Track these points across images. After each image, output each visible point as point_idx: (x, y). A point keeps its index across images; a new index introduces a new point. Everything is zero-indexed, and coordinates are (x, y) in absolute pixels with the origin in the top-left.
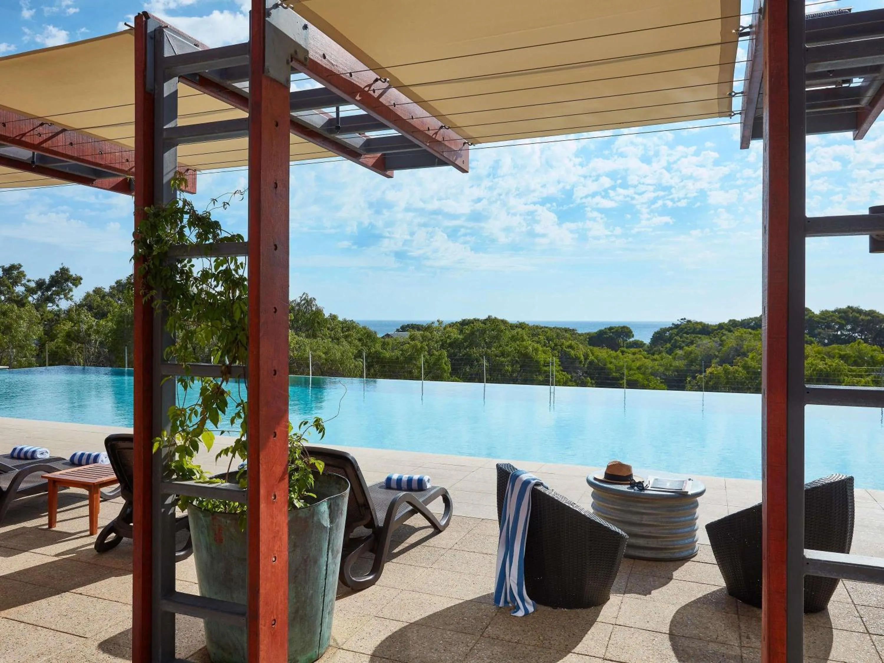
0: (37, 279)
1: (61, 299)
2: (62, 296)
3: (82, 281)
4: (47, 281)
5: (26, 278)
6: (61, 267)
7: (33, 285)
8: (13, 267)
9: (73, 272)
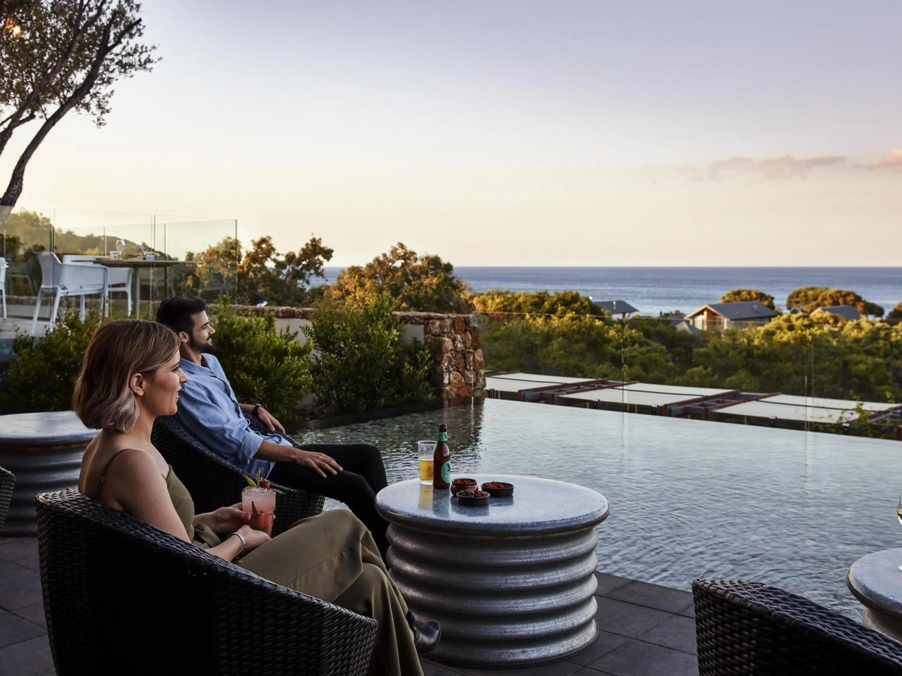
0: (286, 252)
1: (311, 274)
2: (312, 271)
3: (333, 254)
4: (297, 256)
5: (276, 252)
6: (312, 238)
7: (282, 259)
8: (263, 241)
9: (324, 244)
